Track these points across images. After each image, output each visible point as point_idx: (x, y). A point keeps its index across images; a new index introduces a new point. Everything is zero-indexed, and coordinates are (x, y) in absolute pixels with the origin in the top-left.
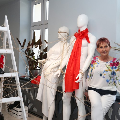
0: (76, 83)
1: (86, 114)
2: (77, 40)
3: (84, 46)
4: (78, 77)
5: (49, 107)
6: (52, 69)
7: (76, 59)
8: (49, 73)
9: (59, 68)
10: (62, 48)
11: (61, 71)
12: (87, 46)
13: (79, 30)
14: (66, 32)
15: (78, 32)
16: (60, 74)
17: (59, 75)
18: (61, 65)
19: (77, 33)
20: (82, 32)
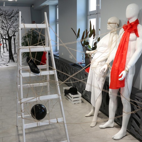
0: (119, 81)
1: (132, 111)
2: (124, 33)
3: (132, 41)
4: (122, 75)
5: (96, 100)
6: (99, 62)
7: (122, 54)
8: (96, 67)
9: (106, 62)
10: (111, 40)
11: (108, 65)
12: (136, 40)
13: (128, 22)
14: (116, 23)
15: (127, 24)
16: (106, 68)
17: (106, 70)
18: (108, 59)
19: (125, 25)
20: (131, 24)
